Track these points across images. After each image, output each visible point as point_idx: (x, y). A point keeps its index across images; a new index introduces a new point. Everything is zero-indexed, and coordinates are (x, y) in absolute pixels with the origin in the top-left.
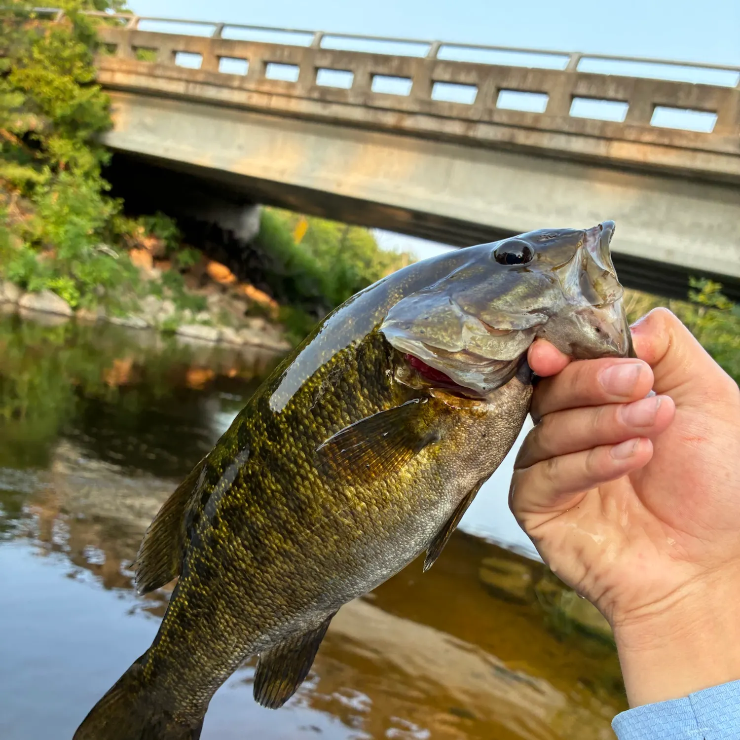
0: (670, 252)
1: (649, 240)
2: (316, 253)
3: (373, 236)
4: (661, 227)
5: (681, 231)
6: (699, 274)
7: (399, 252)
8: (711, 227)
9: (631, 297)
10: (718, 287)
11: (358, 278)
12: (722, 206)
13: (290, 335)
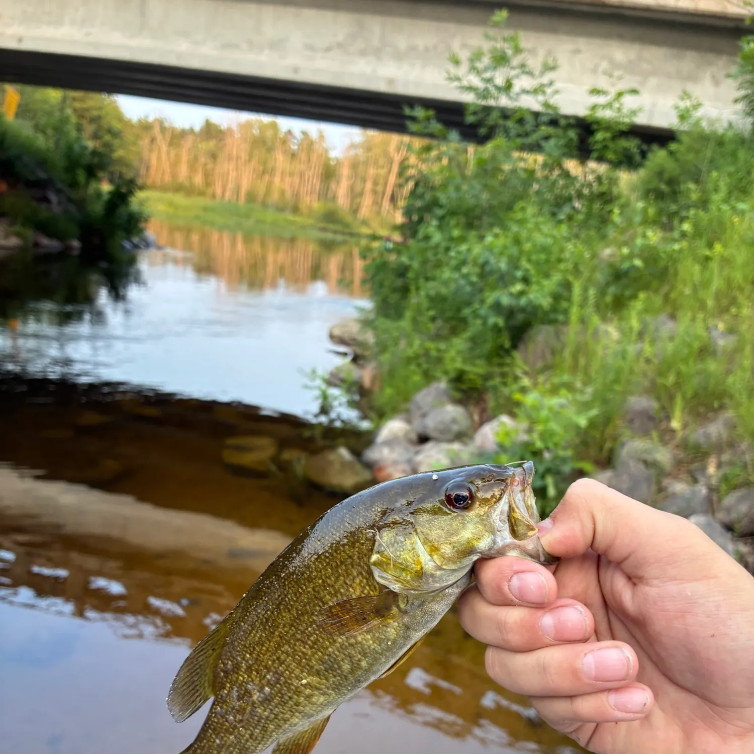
0: (391, 81)
1: (368, 69)
2: (37, 128)
3: (115, 102)
4: (378, 53)
5: (399, 57)
6: (412, 101)
7: (151, 119)
8: (427, 49)
9: (402, 142)
10: (431, 113)
11: (87, 152)
12: (435, 25)
13: (17, 228)
